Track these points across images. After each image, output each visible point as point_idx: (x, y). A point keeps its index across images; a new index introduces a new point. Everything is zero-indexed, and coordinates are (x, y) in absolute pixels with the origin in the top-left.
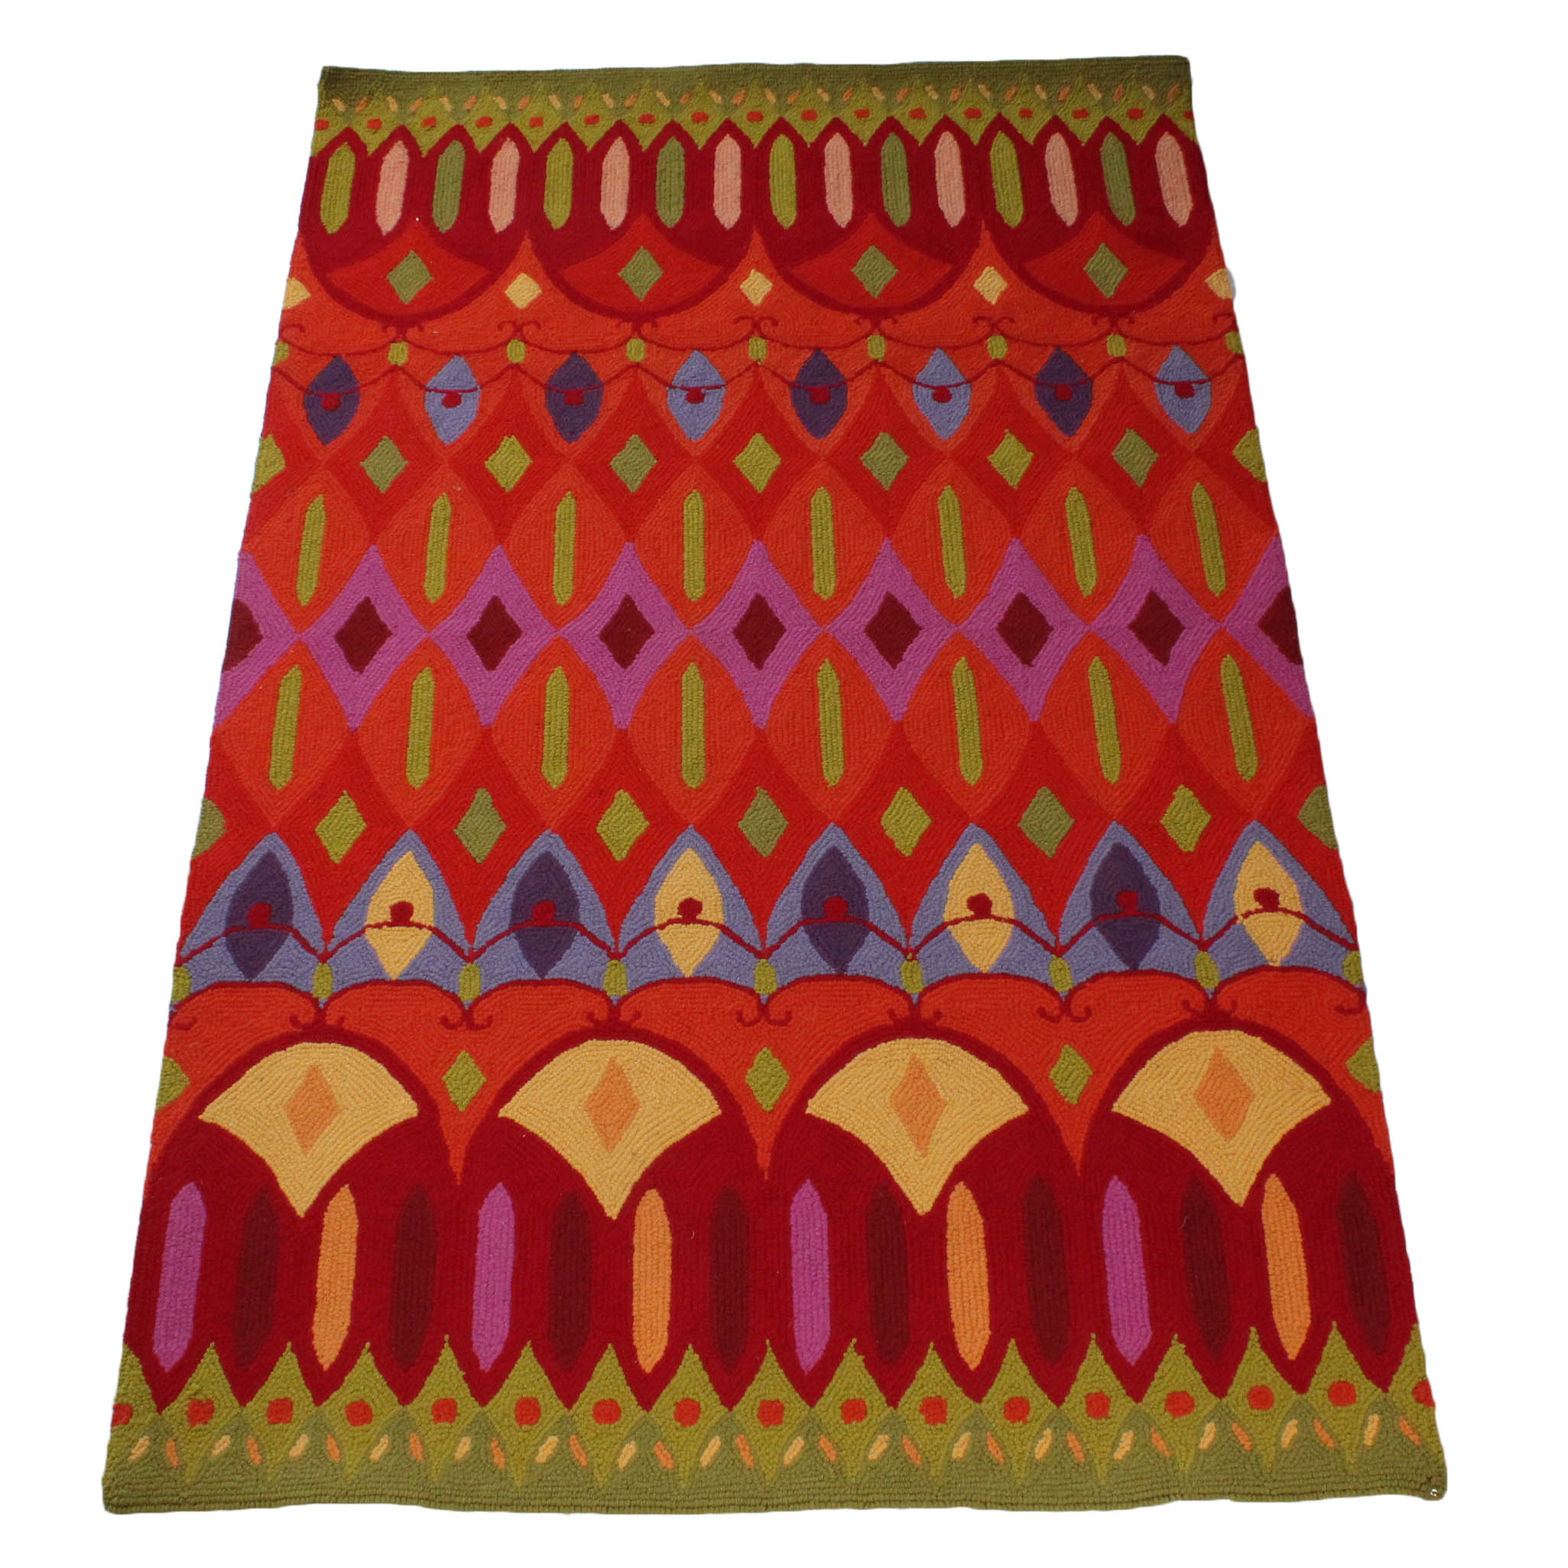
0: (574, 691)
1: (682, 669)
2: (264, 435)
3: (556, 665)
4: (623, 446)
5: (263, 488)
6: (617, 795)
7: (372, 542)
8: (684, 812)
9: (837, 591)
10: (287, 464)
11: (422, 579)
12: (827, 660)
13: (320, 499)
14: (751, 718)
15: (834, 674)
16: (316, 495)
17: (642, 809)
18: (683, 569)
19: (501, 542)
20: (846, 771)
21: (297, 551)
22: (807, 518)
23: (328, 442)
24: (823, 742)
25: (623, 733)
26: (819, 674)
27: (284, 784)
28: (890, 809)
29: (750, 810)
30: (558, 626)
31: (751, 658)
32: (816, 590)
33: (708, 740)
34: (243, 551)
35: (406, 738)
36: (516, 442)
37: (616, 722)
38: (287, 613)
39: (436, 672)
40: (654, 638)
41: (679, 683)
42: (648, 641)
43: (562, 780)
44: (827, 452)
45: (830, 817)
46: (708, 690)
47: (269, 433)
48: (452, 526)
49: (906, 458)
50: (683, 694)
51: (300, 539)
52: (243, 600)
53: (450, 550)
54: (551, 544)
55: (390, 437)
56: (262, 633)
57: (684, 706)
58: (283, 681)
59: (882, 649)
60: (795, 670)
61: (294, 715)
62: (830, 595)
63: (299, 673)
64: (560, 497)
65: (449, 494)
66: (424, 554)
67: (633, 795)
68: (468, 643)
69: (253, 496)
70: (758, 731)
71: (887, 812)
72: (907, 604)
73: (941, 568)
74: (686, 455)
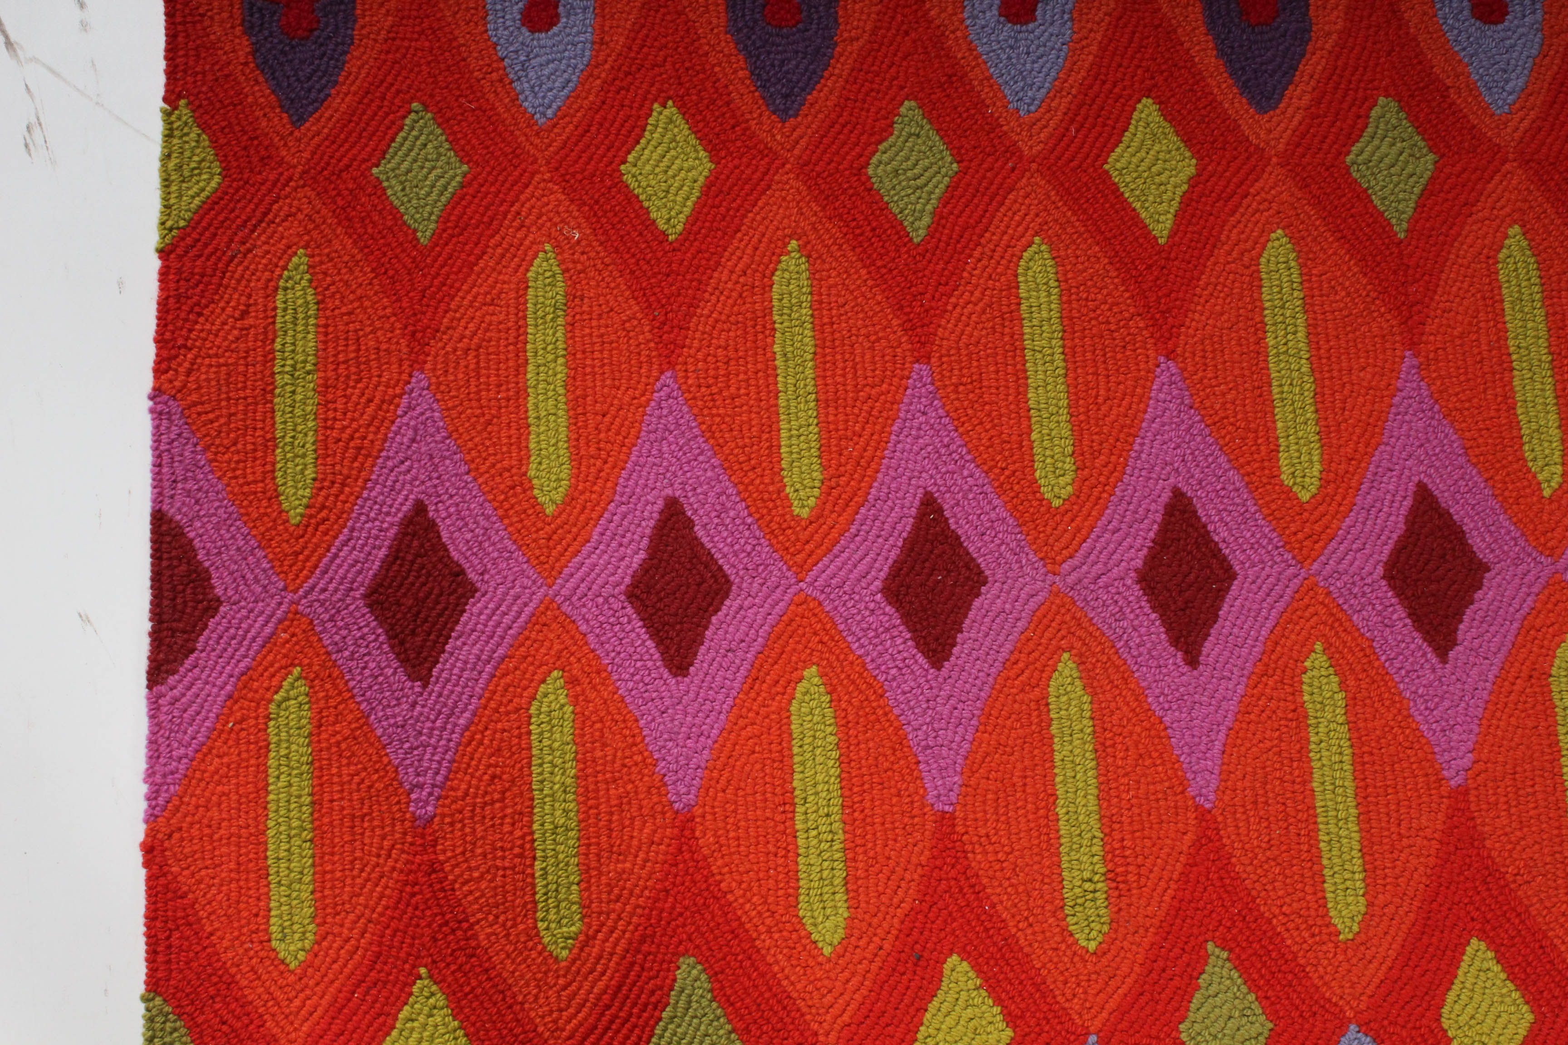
0: (844, 724)
1: (1048, 669)
2: (171, 97)
3: (807, 664)
4: (888, 130)
5: (184, 233)
6: (947, 966)
7: (417, 364)
8: (1076, 1004)
9: (1325, 482)
10: (226, 173)
11: (523, 459)
12: (1318, 647)
13: (300, 259)
14: (1184, 784)
15: (1335, 679)
16: (288, 251)
17: (998, 1001)
18: (1030, 431)
19: (672, 365)
20: (1370, 904)
21: (268, 390)
22: (1257, 306)
23: (302, 119)
24: (1322, 837)
25: (945, 820)
26: (1305, 678)
27: (301, 956)
28: (1456, 987)
29: (1198, 997)
30: (801, 569)
31: (1175, 642)
32: (1286, 478)
33: (1108, 834)
34: (156, 394)
35: (527, 841)
36: (679, 120)
37: (930, 798)
38: (265, 542)
39: (572, 682)
40: (988, 593)
41: (1042, 703)
42: (977, 603)
43: (841, 933)
44: (1281, 147)
45: (1349, 1014)
46: (1099, 717)
47: (179, 97)
48: (571, 326)
49: (1431, 157)
50: (1054, 730)
51: (269, 358)
52: (172, 510)
53: (571, 383)
54: (769, 371)
55: (426, 108)
56: (219, 591)
57: (1057, 757)
58: (272, 707)
59: (1418, 618)
60: (1258, 670)
61: (303, 787)
62: (1313, 490)
63: (302, 688)
64: (778, 251)
65: (557, 246)
66: (521, 393)
67: (977, 967)
68: (629, 610)
69: (164, 253)
70: (1203, 815)
71: (1451, 996)
72: (1457, 512)
73: (1514, 424)
74: (1012, 150)
